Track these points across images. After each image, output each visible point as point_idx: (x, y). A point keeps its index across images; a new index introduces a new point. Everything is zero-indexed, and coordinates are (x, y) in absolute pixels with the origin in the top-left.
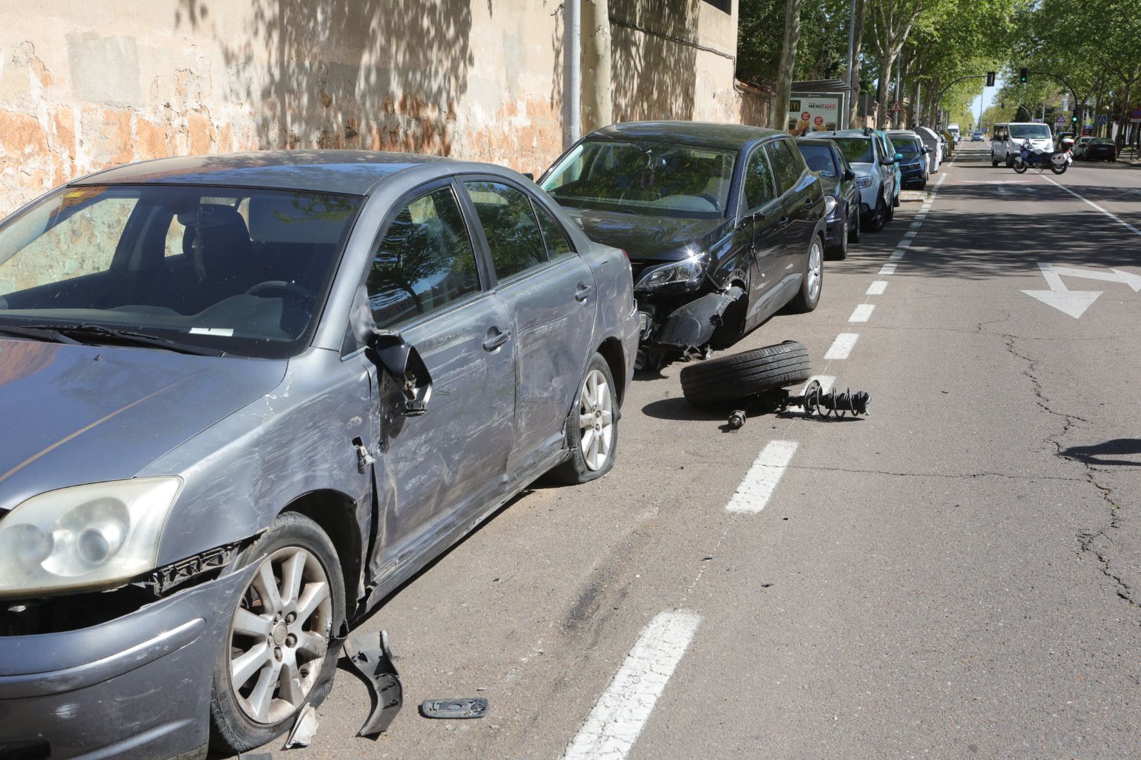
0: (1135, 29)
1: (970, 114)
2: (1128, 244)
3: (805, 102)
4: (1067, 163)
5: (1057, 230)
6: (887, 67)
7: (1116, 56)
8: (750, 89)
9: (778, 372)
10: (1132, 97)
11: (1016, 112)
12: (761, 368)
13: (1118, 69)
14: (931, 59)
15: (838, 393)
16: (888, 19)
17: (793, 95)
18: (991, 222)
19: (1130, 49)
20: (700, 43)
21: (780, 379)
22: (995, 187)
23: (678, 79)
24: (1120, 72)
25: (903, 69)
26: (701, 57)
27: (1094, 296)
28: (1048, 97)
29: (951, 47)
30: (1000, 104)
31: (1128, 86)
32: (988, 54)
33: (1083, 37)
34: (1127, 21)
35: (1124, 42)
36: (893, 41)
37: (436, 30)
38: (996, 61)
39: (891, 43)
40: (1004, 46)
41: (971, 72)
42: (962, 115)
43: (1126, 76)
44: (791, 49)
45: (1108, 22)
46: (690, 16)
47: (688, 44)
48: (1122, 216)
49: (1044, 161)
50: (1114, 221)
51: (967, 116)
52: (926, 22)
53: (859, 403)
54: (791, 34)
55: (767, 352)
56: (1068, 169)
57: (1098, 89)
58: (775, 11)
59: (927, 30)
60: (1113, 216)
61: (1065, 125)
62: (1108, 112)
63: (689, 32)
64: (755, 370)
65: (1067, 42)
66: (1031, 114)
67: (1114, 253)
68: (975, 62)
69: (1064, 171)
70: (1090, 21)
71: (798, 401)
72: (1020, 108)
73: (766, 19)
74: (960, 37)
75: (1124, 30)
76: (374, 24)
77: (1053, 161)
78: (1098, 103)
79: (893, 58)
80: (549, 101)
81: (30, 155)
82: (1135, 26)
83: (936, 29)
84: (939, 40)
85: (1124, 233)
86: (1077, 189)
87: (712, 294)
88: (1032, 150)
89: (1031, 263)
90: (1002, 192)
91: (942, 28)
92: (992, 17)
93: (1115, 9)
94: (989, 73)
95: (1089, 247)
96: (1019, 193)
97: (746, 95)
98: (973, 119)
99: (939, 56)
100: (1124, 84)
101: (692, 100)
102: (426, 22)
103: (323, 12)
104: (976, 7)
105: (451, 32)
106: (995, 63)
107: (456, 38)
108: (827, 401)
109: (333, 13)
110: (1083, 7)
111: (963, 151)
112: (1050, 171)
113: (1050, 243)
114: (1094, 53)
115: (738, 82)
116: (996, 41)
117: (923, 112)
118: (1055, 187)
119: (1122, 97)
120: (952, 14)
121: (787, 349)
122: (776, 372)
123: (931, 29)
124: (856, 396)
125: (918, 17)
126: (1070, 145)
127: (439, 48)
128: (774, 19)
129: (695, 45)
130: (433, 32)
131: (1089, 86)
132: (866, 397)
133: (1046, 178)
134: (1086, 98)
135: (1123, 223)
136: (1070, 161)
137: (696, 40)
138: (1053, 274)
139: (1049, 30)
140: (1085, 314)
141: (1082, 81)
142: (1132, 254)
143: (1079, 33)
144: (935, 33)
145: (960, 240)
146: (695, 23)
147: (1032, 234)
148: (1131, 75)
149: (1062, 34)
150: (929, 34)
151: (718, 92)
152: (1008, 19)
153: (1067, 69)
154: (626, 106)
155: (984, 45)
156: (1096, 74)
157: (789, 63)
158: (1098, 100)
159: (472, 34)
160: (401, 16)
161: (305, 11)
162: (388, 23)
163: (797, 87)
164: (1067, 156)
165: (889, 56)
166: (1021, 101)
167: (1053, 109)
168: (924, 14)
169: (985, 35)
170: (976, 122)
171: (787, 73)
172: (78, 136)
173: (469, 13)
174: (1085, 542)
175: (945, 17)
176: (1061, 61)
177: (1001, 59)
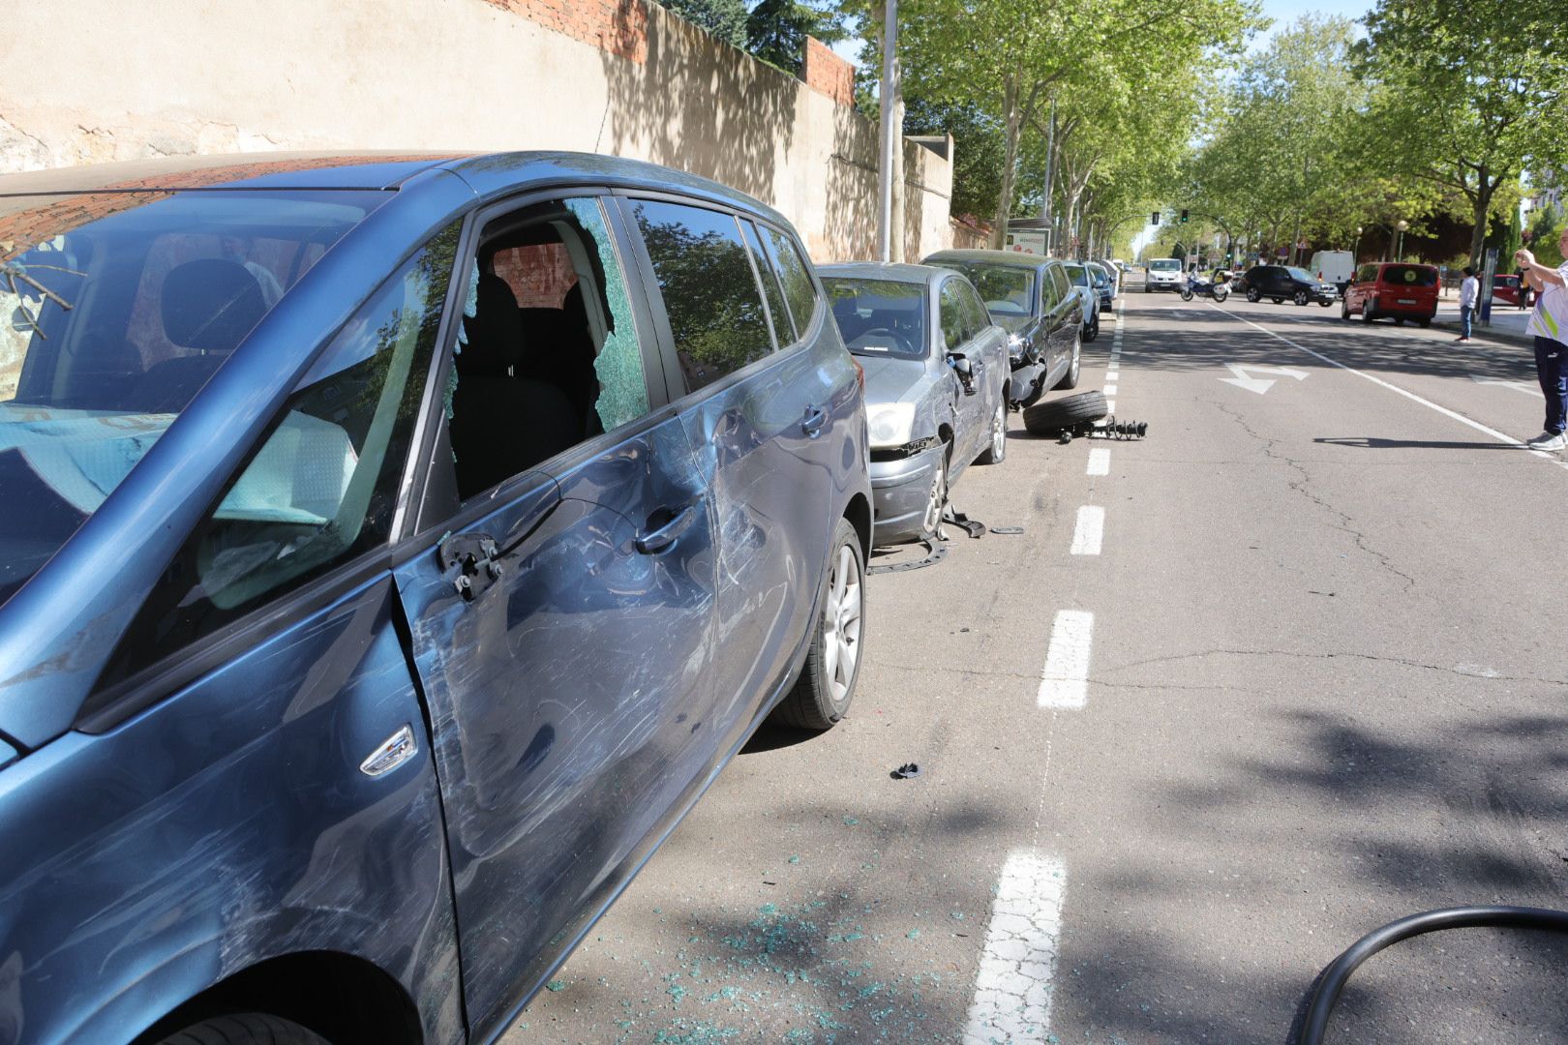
0: (1282, 178)
1: (1131, 249)
2: (1289, 353)
3: (1017, 237)
4: (1227, 293)
5: (1231, 342)
6: (1070, 207)
7: (1266, 201)
8: (961, 225)
9: (1089, 410)
10: (1279, 236)
11: (1173, 248)
12: (1080, 407)
13: (1267, 213)
14: (1104, 200)
15: (1127, 424)
16: (1071, 164)
17: (1009, 231)
18: (1176, 336)
19: (1278, 196)
20: (926, 185)
21: (1090, 414)
22: (1171, 311)
23: (910, 215)
24: (1268, 215)
25: (1082, 209)
26: (926, 196)
27: (1271, 382)
28: (1202, 236)
29: (1122, 190)
30: (1159, 241)
31: (1275, 228)
32: (1154, 197)
33: (1238, 184)
34: (1275, 171)
35: (1273, 189)
36: (1076, 184)
37: (754, 177)
38: (1161, 202)
39: (1074, 186)
40: (1169, 190)
41: (1138, 212)
42: (1125, 250)
43: (1273, 218)
44: (1008, 192)
45: (1259, 171)
46: (919, 162)
47: (917, 186)
48: (1279, 333)
49: (1208, 291)
50: (1274, 337)
51: (1127, 251)
52: (1102, 168)
53: (1141, 430)
54: (1008, 180)
55: (1083, 397)
56: (1228, 298)
57: (1249, 229)
58: (983, 158)
59: (1104, 174)
60: (1273, 334)
61: (1218, 260)
62: (1256, 250)
63: (918, 175)
64: (1076, 408)
65: (1223, 187)
66: (1187, 251)
67: (1278, 358)
68: (1142, 203)
69: (1224, 299)
70: (1244, 170)
71: (1100, 429)
72: (1177, 245)
73: (976, 165)
74: (1132, 181)
75: (1273, 178)
76: (716, 172)
77: (1216, 291)
78: (1249, 241)
79: (1076, 199)
80: (822, 233)
81: (533, 269)
82: (1282, 175)
83: (1111, 174)
84: (1113, 184)
85: (1283, 346)
86: (1238, 314)
87: (1028, 367)
88: (1197, 281)
89: (1220, 362)
90: (1177, 315)
91: (1116, 173)
92: (1161, 165)
93: (1265, 160)
94: (1154, 213)
95: (1260, 354)
96: (1192, 316)
97: (958, 229)
98: (1133, 255)
99: (1111, 196)
100: (1271, 226)
101: (919, 234)
102: (747, 170)
103: (688, 164)
104: (1148, 156)
105: (762, 178)
106: (1160, 205)
107: (765, 181)
108: (1121, 429)
109: (694, 164)
110: (1238, 157)
111: (1129, 283)
112: (1212, 300)
113: (1228, 351)
114: (1246, 198)
115: (952, 219)
116: (1163, 184)
117: (1095, 247)
118: (1220, 312)
119: (1270, 236)
120: (1126, 162)
121: (1095, 395)
122: (1089, 409)
123: (1107, 174)
124: (1139, 426)
125: (1097, 163)
126: (1229, 277)
127: (755, 191)
128: (982, 165)
129: (922, 187)
130: (751, 178)
131: (1240, 226)
132: (1146, 426)
133: (1210, 305)
134: (1238, 237)
135: (1281, 338)
136: (1230, 291)
137: (922, 182)
138: (1237, 369)
139: (1209, 176)
140: (1268, 392)
141: (1235, 223)
142: (1292, 358)
143: (1234, 179)
144: (1111, 178)
145: (1157, 348)
146: (923, 170)
147: (1213, 345)
148: (1278, 218)
149: (1220, 181)
150: (1104, 178)
151: (938, 227)
152: (1174, 167)
153: (1222, 212)
154: (874, 238)
155: (1152, 188)
156: (1248, 216)
157: (1007, 204)
158: (1249, 239)
159: (775, 179)
160: (732, 167)
161: (678, 163)
162: (725, 171)
163: (1012, 225)
164: (1227, 287)
165: (1072, 197)
166: (1178, 239)
167: (1207, 246)
168: (1102, 161)
169: (1153, 180)
170: (1136, 257)
171: (1005, 212)
172: (557, 256)
173: (773, 162)
174: (1293, 486)
175: (1120, 164)
176: (1217, 204)
177: (1166, 201)
